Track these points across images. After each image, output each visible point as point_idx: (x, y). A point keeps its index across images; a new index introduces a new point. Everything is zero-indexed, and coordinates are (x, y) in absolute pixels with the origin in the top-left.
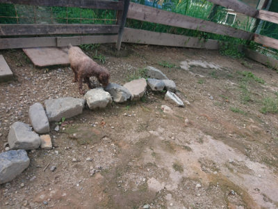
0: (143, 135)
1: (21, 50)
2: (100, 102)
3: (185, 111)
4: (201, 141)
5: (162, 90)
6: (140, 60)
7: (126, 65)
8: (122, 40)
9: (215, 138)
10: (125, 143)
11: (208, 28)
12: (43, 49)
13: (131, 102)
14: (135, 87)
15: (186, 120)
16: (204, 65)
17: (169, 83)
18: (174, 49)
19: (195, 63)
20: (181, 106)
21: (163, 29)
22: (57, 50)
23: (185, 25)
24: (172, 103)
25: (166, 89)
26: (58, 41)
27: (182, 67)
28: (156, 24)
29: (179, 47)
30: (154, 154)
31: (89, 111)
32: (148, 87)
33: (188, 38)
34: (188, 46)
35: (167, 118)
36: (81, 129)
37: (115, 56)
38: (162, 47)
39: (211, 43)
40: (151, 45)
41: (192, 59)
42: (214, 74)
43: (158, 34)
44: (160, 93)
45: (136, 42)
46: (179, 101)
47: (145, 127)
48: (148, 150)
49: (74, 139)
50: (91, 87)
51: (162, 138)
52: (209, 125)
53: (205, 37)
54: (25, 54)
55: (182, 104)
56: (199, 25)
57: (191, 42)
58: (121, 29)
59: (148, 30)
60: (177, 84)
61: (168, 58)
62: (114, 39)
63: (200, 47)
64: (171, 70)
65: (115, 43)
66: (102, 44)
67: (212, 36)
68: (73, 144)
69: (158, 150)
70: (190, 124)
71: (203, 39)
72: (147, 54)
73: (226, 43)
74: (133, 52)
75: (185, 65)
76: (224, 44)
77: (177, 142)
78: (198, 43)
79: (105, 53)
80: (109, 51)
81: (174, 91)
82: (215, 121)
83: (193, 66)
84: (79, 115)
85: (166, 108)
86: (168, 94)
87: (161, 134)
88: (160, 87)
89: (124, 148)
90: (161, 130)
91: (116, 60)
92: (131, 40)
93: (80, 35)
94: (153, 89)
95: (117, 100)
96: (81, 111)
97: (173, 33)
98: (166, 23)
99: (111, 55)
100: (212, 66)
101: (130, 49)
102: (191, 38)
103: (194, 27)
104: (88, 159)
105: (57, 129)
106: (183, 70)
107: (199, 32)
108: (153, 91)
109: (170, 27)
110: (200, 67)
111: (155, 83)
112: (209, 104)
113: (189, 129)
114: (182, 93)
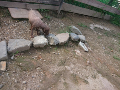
0: (62, 68)
1: (7, 8)
2: (40, 44)
3: (88, 54)
4: (95, 77)
5: (77, 40)
6: (69, 21)
7: (61, 23)
8: (61, 9)
9: (103, 76)
10: (49, 73)
11: (107, 9)
12: (19, 9)
13: (59, 46)
14: (62, 38)
15: (88, 62)
16: (102, 27)
17: (82, 37)
18: (88, 17)
19: (97, 26)
20: (86, 52)
21: (84, 6)
22: (26, 10)
23: (96, 5)
24: (81, 49)
25: (79, 40)
26: (27, 6)
27: (90, 27)
28: (81, 3)
29: (90, 16)
30: (65, 84)
32: (70, 38)
33: (96, 12)
34: (95, 16)
35: (77, 58)
37: (56, 17)
38: (82, 15)
39: (107, 17)
40: (76, 14)
41: (96, 24)
43: (81, 8)
44: (76, 42)
45: (69, 11)
46: (85, 48)
47: (63, 63)
48: (62, 80)
49: (20, 66)
51: (72, 72)
52: (101, 66)
53: (105, 13)
54: (8, 10)
55: (87, 50)
56: (103, 7)
57: (97, 14)
58: (61, 3)
59: (76, 5)
60: (86, 37)
62: (57, 8)
63: (101, 17)
64: (84, 29)
65: (57, 10)
66: (50, 10)
67: (108, 13)
68: (18, 69)
69: (68, 81)
70: (90, 64)
71: (103, 14)
72: (74, 18)
74: (66, 16)
75: (92, 27)
76: (113, 18)
77: (81, 76)
78: (101, 15)
79: (51, 15)
80: (53, 14)
81: (84, 42)
82: (104, 64)
83: (96, 28)
84: (28, 50)
85: (78, 51)
86: (80, 43)
87: (72, 69)
88: (76, 39)
89: (48, 76)
90: (72, 66)
92: (66, 10)
93: (39, 4)
94: (72, 39)
95: (51, 44)
96: (29, 48)
97: (89, 8)
98: (86, 3)
99: (54, 16)
100: (106, 29)
101: (65, 14)
102: (98, 12)
103: (100, 7)
104: (24, 82)
105: (12, 58)
106: (91, 29)
107: (102, 10)
108: (72, 41)
109: (88, 5)
110: (100, 28)
111: (74, 36)
113: (88, 68)
114: (88, 43)
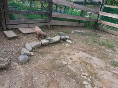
0: (60, 52)
1: (17, 29)
2: (46, 43)
3: (73, 45)
6: (57, 30)
7: (53, 32)
8: (50, 24)
10: (55, 54)
11: (80, 19)
12: (25, 28)
13: (55, 43)
14: (56, 38)
15: (73, 47)
16: (79, 31)
17: (67, 37)
20: (72, 44)
21: (64, 20)
22: (29, 28)
23: (72, 18)
24: (69, 43)
25: (66, 39)
26: (30, 25)
27: (72, 32)
28: (62, 18)
29: (70, 26)
30: (64, 56)
31: (43, 45)
32: (61, 38)
33: (73, 22)
34: (73, 25)
35: (67, 47)
36: (41, 50)
37: (49, 29)
38: (64, 26)
39: (82, 24)
40: (60, 26)
41: (75, 30)
42: (83, 34)
43: (63, 22)
44: (64, 40)
45: (55, 25)
47: (61, 50)
48: (62, 55)
50: (42, 39)
51: (66, 52)
53: (80, 22)
54: (19, 30)
55: (72, 43)
56: (77, 18)
57: (74, 24)
58: (50, 21)
59: (59, 20)
61: (67, 30)
62: (48, 24)
63: (78, 25)
64: (68, 33)
65: (48, 25)
66: (44, 26)
67: (82, 21)
70: (75, 48)
71: (79, 23)
72: (59, 28)
73: (87, 24)
74: (54, 28)
75: (73, 32)
77: (71, 53)
78: (77, 24)
79: (45, 29)
81: (69, 39)
82: (83, 48)
83: (75, 32)
84: (40, 47)
85: (67, 44)
86: (67, 40)
88: (64, 38)
90: (66, 50)
91: (49, 31)
92: (53, 24)
93: (36, 23)
94: (62, 39)
95: (51, 42)
96: (40, 46)
97: (68, 21)
98: (65, 18)
99: (47, 29)
100: (82, 32)
102: (74, 22)
103: (75, 18)
107: (77, 20)
108: (62, 40)
109: (67, 19)
110: (78, 32)
112: (81, 43)
114: (72, 40)
